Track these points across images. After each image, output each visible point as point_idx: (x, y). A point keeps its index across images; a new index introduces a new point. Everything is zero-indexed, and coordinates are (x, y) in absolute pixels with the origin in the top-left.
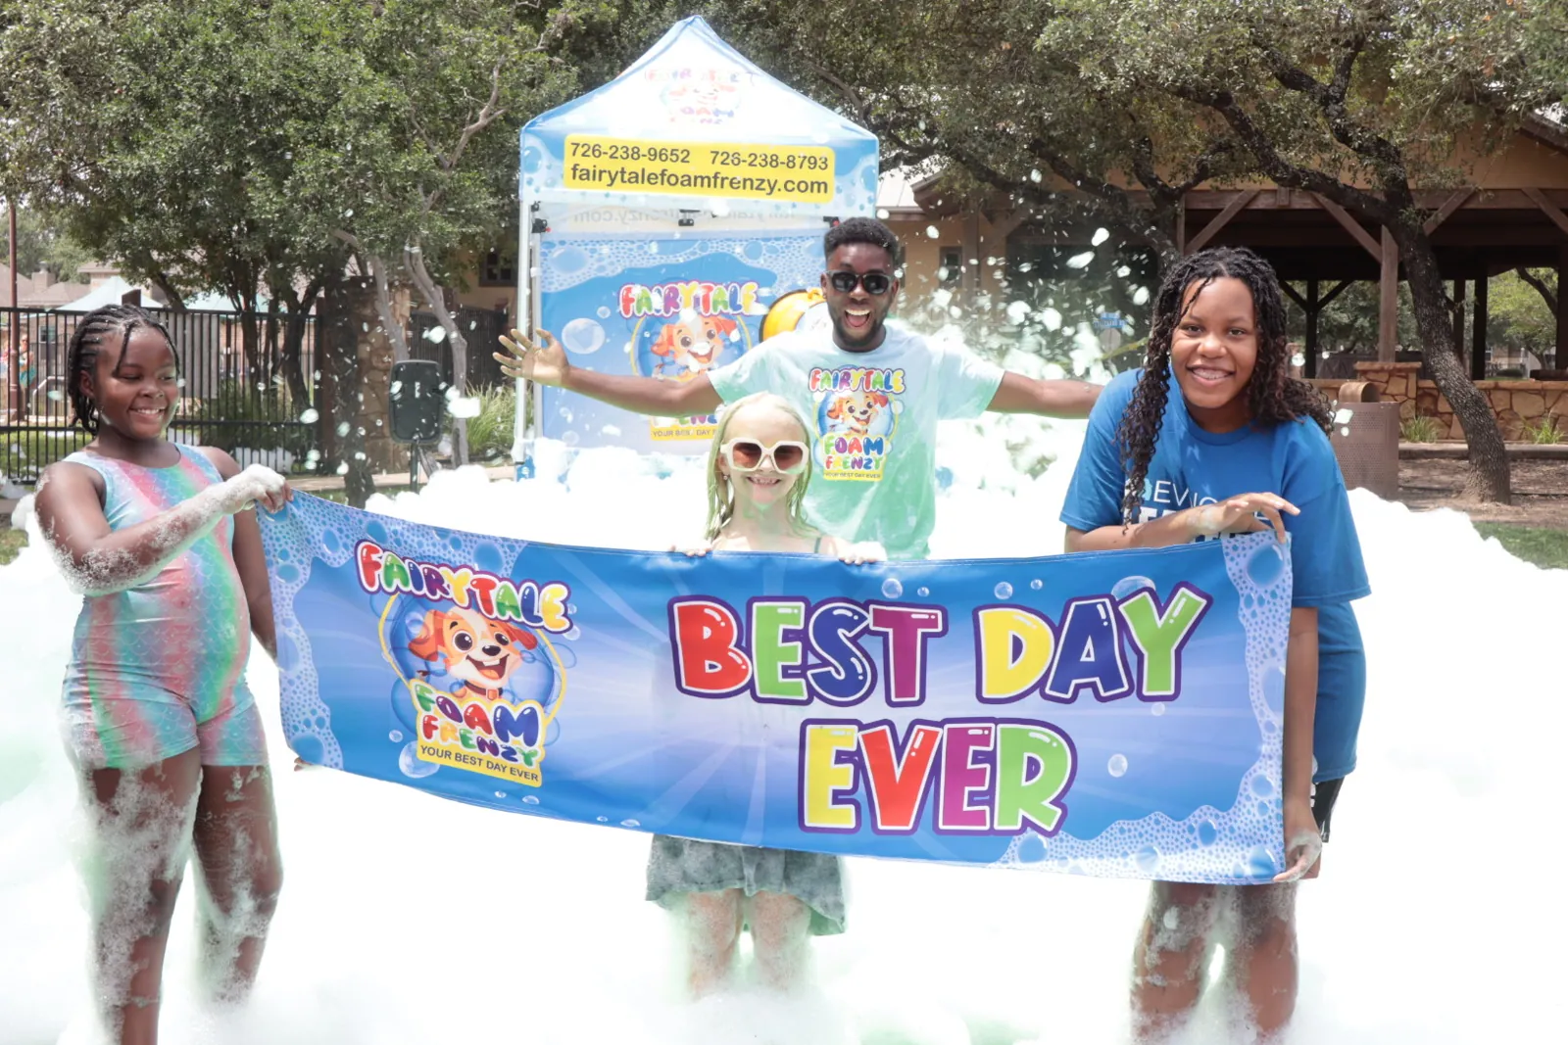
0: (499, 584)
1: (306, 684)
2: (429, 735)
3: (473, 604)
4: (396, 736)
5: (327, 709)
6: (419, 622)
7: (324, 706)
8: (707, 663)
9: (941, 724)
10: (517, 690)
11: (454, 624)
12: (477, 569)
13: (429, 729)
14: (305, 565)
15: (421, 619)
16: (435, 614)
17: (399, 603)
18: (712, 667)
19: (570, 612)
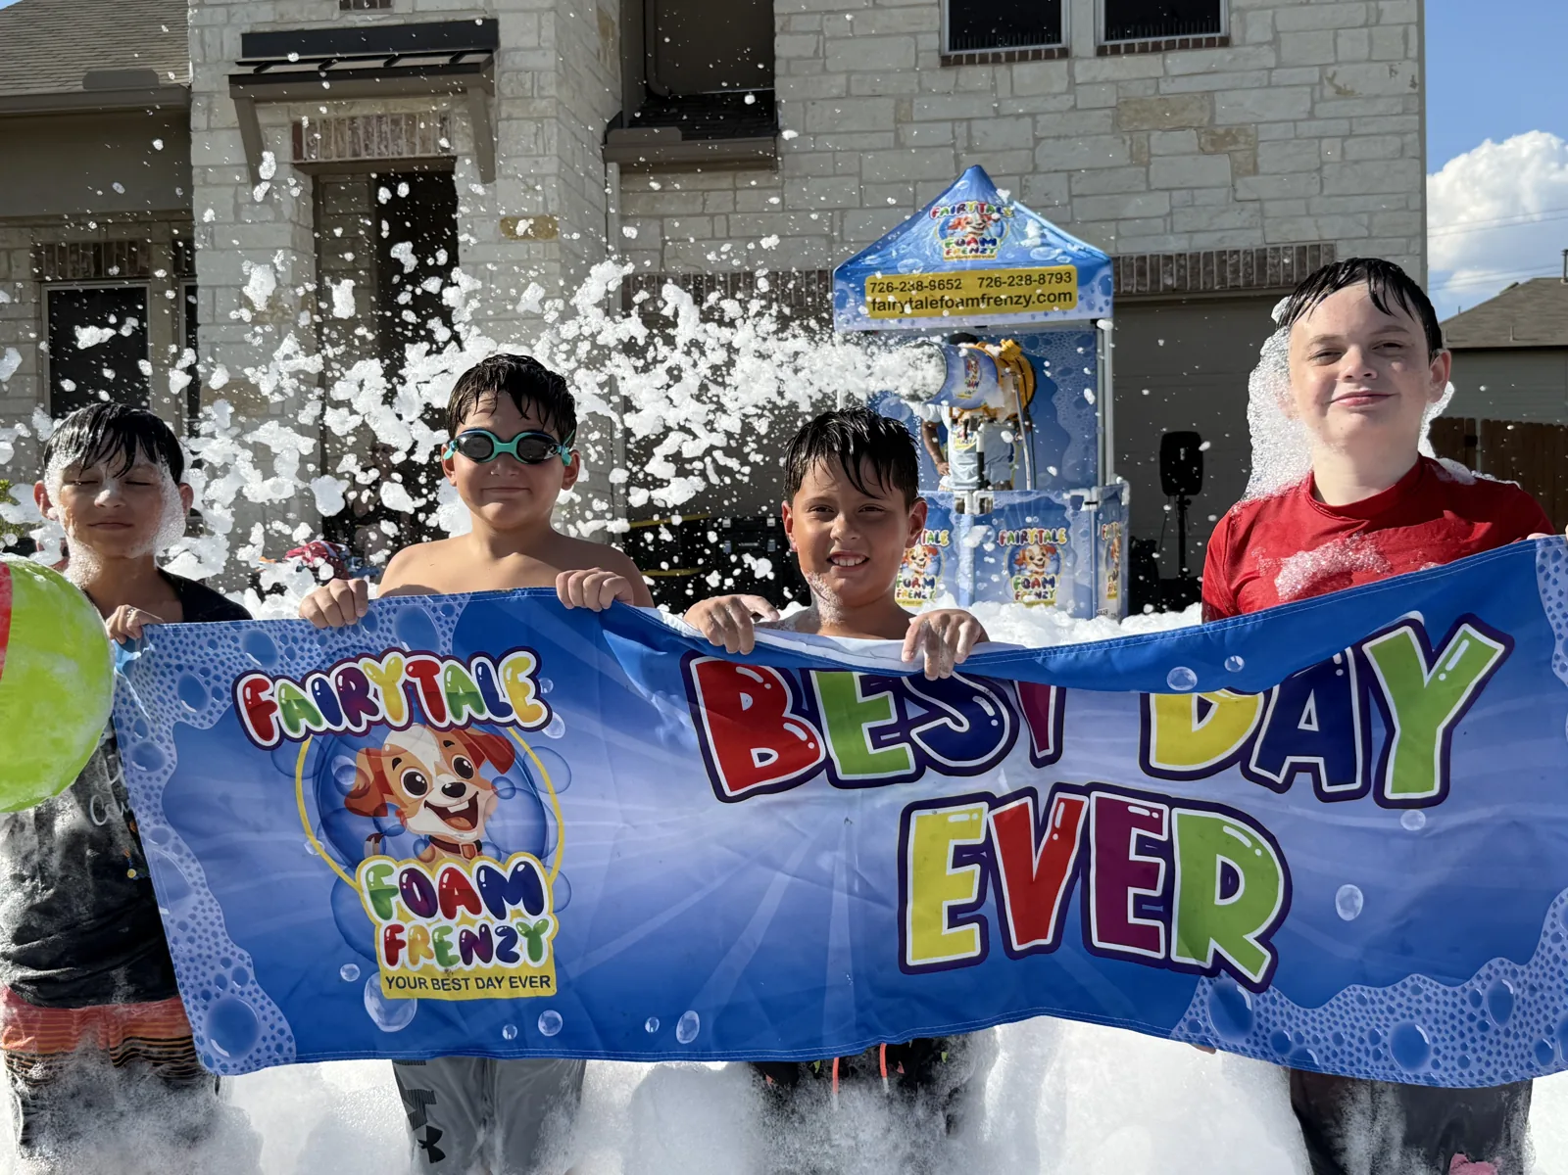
0: (443, 666)
1: (205, 924)
2: (392, 960)
3: (416, 715)
4: (351, 972)
5: (246, 954)
6: (349, 768)
7: (239, 951)
8: (755, 752)
9: (1086, 790)
10: (498, 839)
11: (396, 762)
12: (408, 650)
13: (393, 946)
14: (166, 743)
15: (352, 763)
16: (368, 753)
17: (316, 749)
18: (763, 757)
19: (544, 691)
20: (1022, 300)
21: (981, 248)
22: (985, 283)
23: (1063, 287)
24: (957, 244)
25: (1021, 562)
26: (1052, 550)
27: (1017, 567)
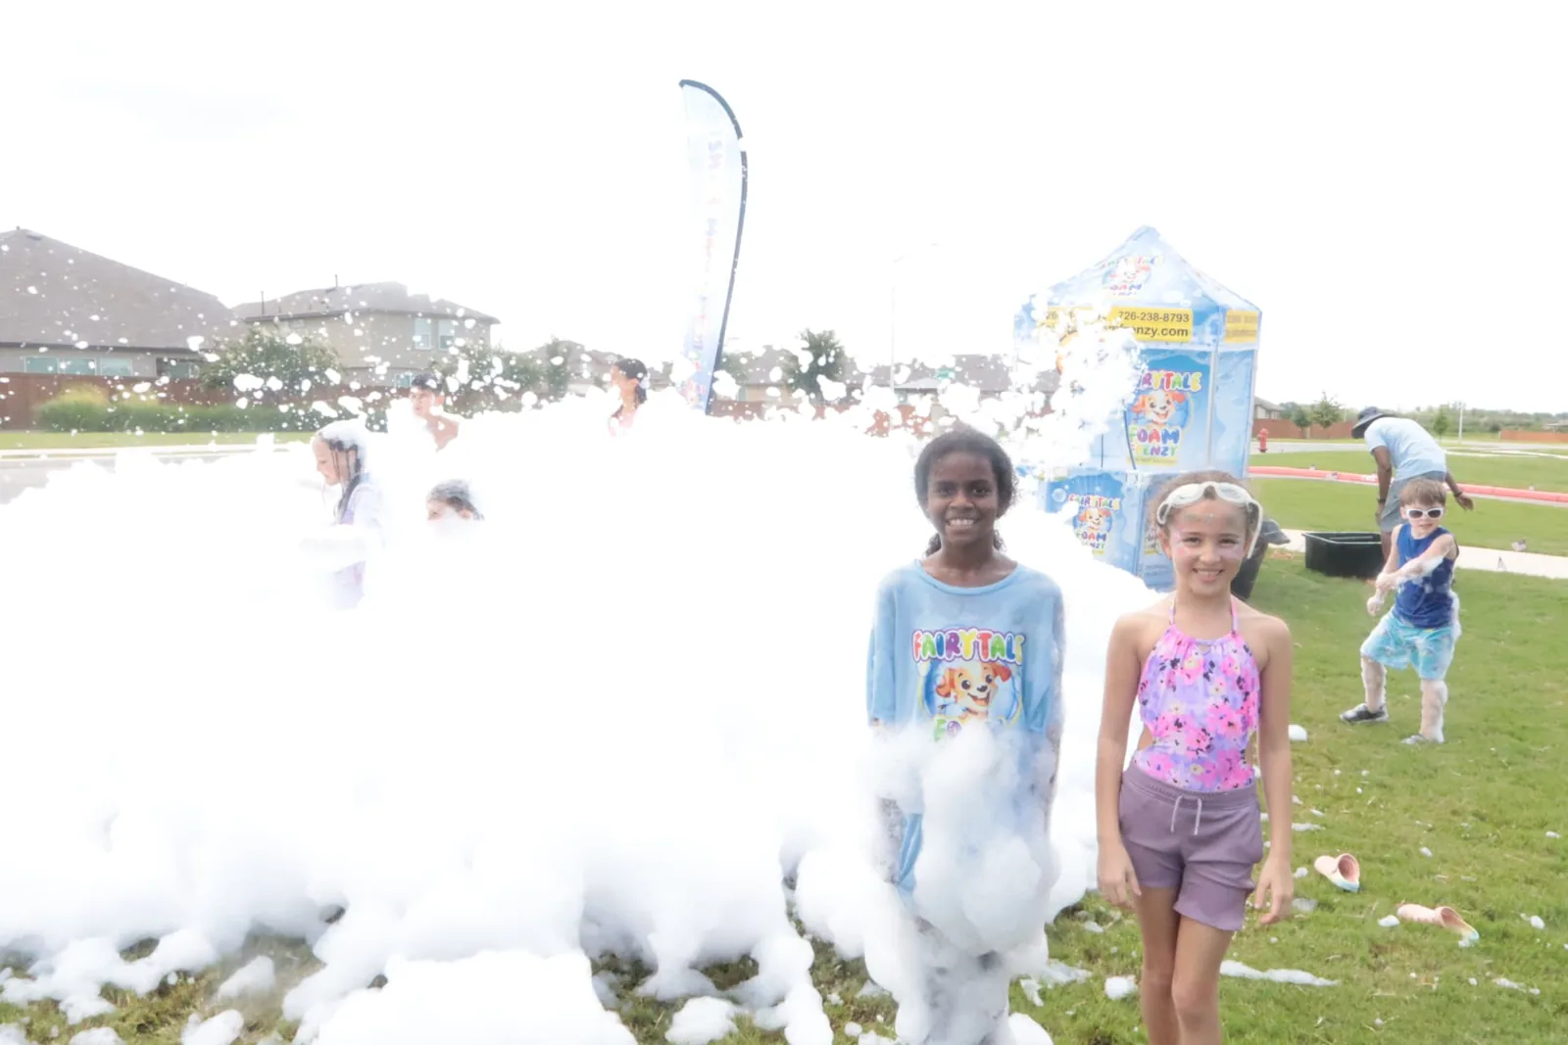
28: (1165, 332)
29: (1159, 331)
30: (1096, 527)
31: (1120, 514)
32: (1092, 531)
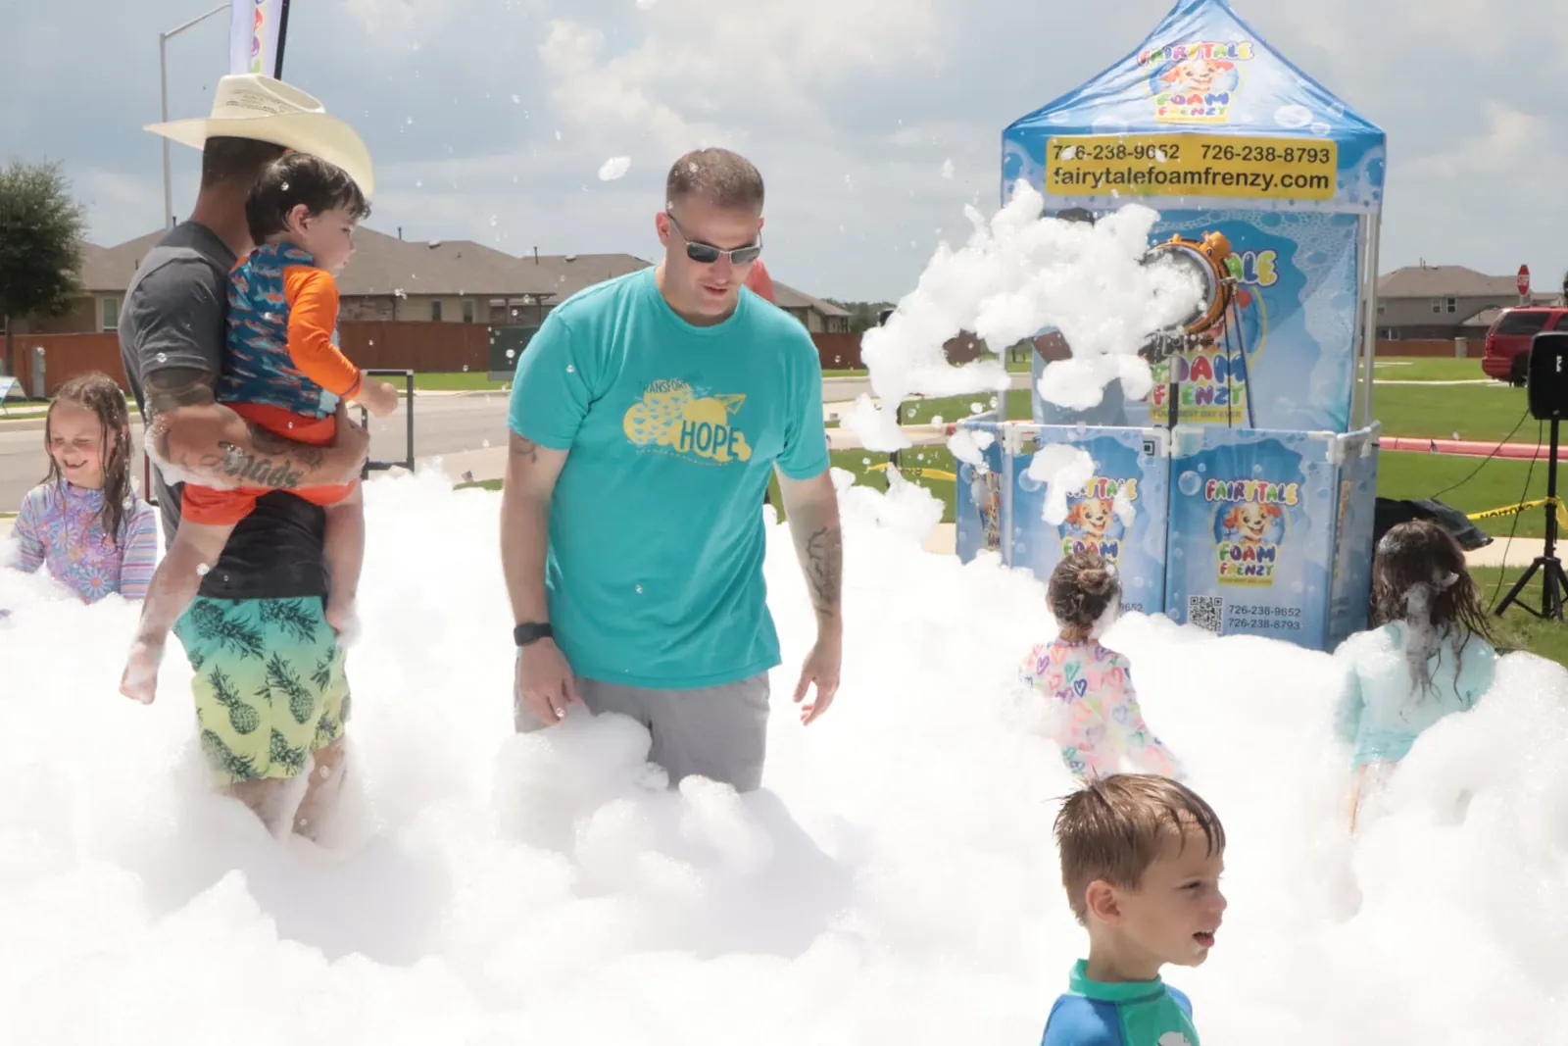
20: (1260, 180)
21: (1206, 107)
22: (1211, 153)
23: (1317, 169)
24: (1174, 101)
25: (1232, 524)
26: (1275, 511)
27: (1226, 530)
28: (1287, 181)
29: (1277, 180)
30: (1256, 537)
31: (1298, 513)
32: (1249, 544)
